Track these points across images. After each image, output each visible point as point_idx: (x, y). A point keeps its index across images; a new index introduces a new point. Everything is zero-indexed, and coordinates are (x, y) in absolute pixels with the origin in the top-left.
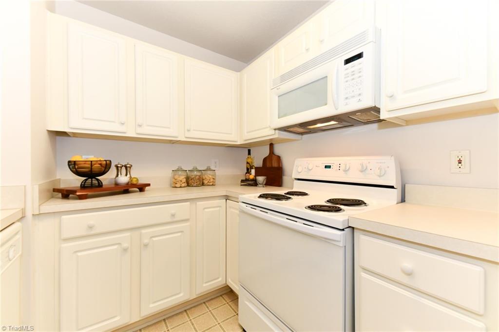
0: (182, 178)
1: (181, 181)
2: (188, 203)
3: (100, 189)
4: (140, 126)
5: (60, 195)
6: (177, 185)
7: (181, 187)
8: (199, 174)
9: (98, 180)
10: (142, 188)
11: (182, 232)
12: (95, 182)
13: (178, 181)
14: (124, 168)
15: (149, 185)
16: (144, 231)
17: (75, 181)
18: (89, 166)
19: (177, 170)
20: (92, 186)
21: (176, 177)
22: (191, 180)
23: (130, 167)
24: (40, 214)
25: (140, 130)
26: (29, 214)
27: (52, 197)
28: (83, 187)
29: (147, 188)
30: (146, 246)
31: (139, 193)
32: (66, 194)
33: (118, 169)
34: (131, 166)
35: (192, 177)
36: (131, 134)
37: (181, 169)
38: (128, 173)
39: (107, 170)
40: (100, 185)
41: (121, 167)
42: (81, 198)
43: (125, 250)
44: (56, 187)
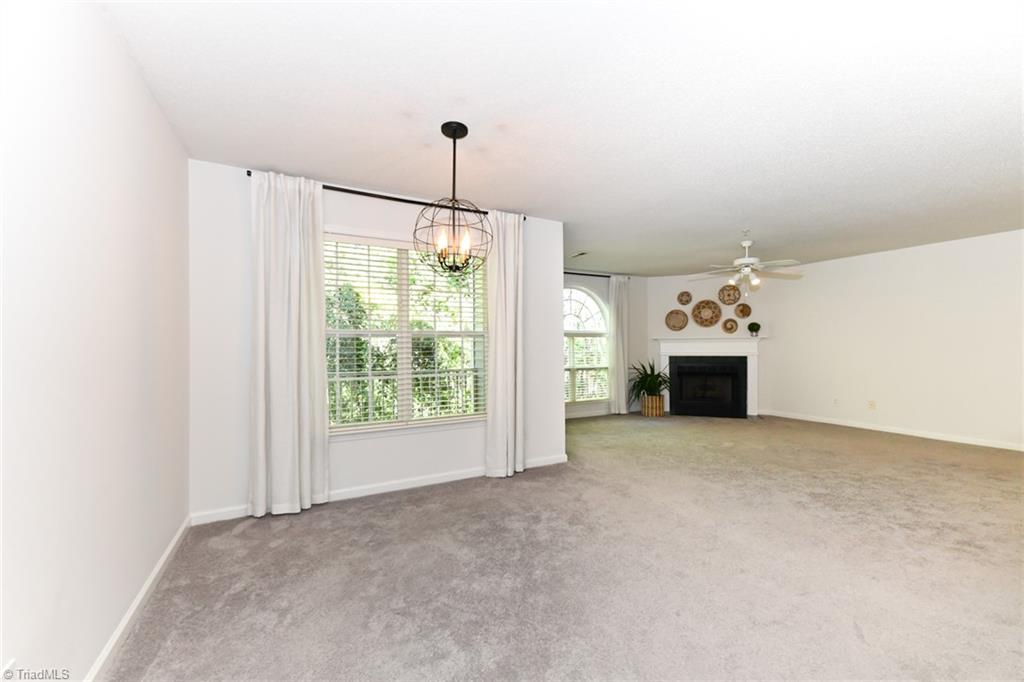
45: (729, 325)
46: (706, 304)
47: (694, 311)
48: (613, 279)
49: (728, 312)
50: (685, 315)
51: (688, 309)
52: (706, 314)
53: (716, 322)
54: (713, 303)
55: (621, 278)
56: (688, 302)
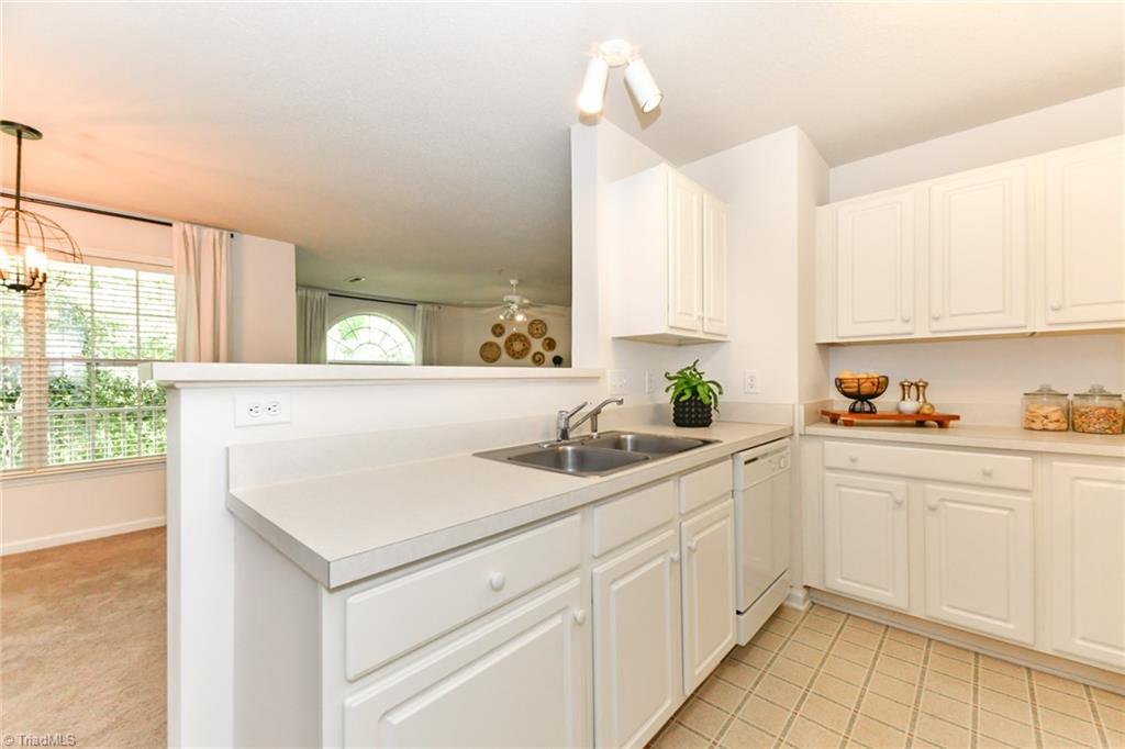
0: (1053, 410)
1: (1046, 417)
2: (1027, 459)
3: (872, 415)
4: (937, 319)
5: (828, 418)
6: (1034, 426)
7: (1044, 430)
8: (1106, 403)
9: (870, 404)
10: (942, 422)
11: (1010, 509)
12: (867, 408)
13: (1037, 417)
14: (913, 388)
15: (957, 418)
16: (930, 486)
17: (842, 404)
18: (856, 385)
19: (1040, 393)
20: (862, 412)
21: (1032, 408)
22: (1081, 416)
23: (924, 387)
24: (805, 435)
25: (937, 326)
26: (797, 432)
27: (822, 421)
28: (852, 411)
29: (952, 423)
30: (933, 509)
31: (937, 429)
32: (834, 419)
33: (904, 389)
34: (927, 384)
35: (1083, 410)
36: (922, 332)
37: (1050, 390)
38: (921, 396)
39: (880, 391)
40: (872, 411)
41: (909, 387)
42: (848, 424)
43: (899, 504)
44: (826, 410)
45: (537, 358)
46: (516, 337)
47: (506, 343)
48: (420, 307)
49: (537, 345)
50: (498, 347)
51: (501, 341)
52: (518, 346)
53: (526, 354)
54: (524, 336)
55: (429, 307)
56: (501, 334)
